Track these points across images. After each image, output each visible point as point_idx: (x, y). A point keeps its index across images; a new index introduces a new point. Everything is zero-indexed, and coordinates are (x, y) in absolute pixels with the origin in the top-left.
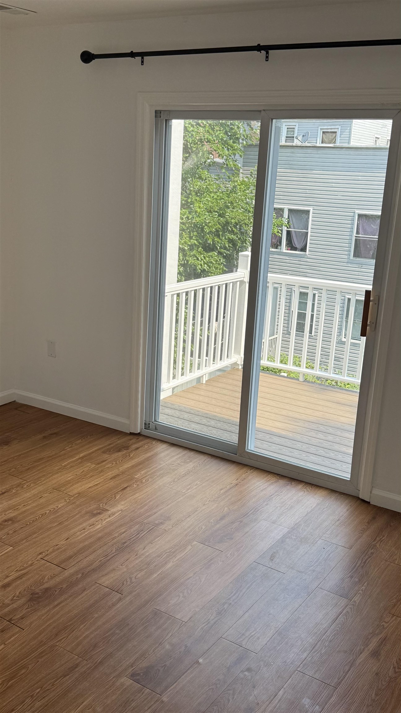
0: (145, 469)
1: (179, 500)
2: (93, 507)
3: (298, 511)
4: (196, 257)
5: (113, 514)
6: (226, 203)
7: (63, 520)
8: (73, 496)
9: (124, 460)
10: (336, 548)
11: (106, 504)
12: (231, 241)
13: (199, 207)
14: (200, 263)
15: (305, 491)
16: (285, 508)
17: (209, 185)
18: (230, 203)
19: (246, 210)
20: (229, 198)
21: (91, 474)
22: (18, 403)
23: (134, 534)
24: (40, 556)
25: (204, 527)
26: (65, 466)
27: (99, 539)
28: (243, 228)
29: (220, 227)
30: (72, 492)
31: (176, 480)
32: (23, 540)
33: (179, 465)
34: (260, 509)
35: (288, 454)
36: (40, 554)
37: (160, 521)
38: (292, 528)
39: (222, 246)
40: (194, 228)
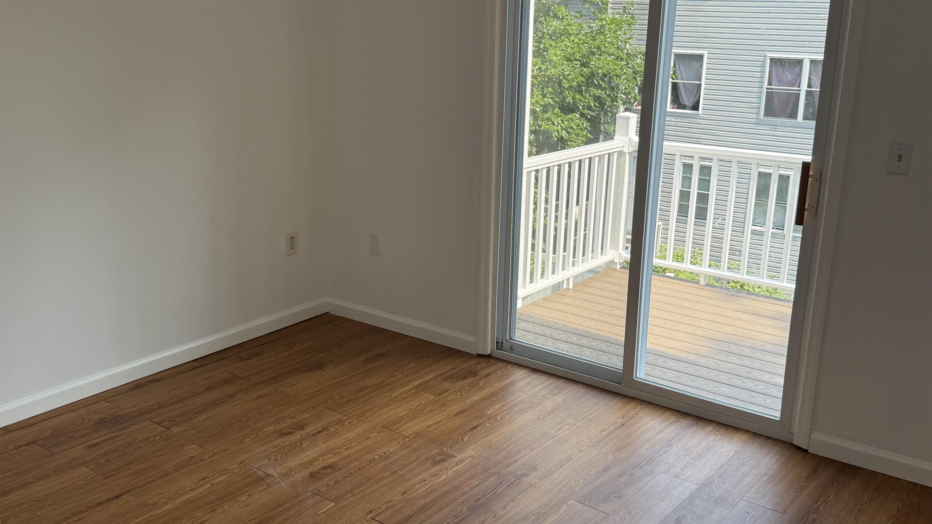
0: (499, 403)
1: (547, 444)
2: (436, 451)
3: (708, 462)
4: (551, 121)
5: (462, 461)
6: (590, 47)
7: (397, 468)
8: (409, 437)
9: (472, 389)
10: (765, 512)
11: (451, 448)
12: (597, 99)
13: (555, 54)
14: (557, 128)
15: (717, 435)
16: (692, 457)
17: (568, 25)
18: (596, 48)
19: (618, 57)
20: (594, 40)
21: (430, 408)
22: (332, 315)
23: (491, 489)
24: (371, 515)
25: (581, 481)
26: (396, 397)
27: (445, 494)
28: (614, 81)
29: (584, 80)
30: (407, 431)
31: (541, 417)
32: (347, 494)
33: (545, 398)
34: (656, 458)
35: (690, 384)
36: (371, 512)
37: (524, 472)
38: (702, 484)
39: (586, 106)
40: (548, 83)
